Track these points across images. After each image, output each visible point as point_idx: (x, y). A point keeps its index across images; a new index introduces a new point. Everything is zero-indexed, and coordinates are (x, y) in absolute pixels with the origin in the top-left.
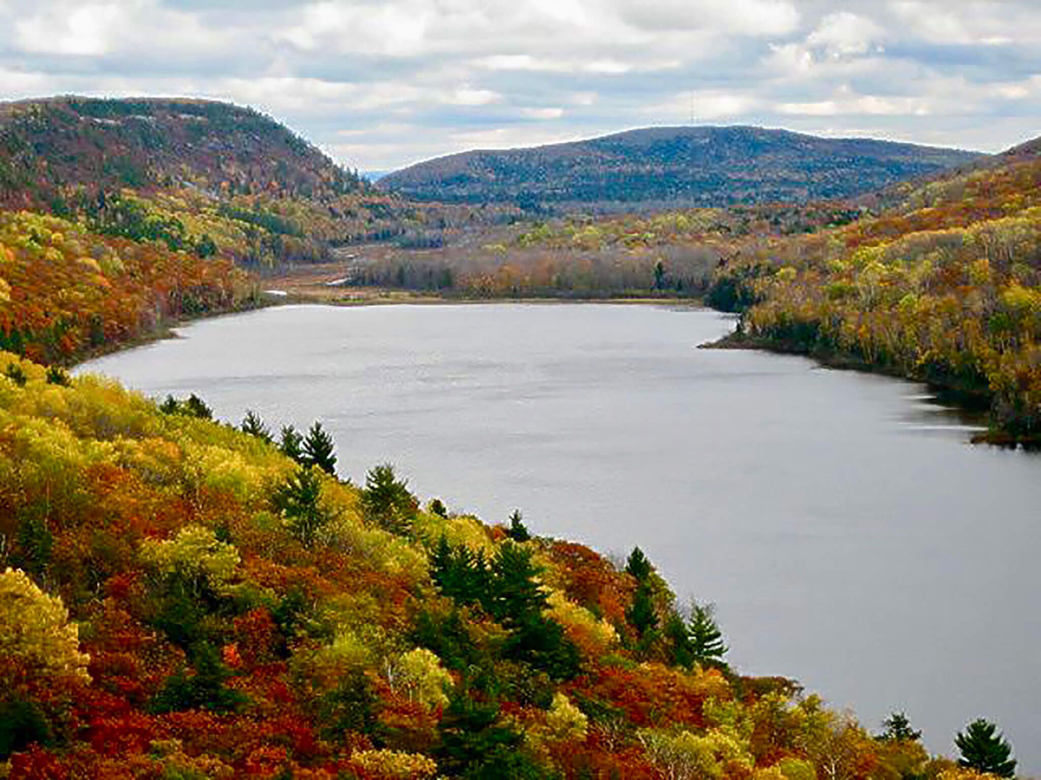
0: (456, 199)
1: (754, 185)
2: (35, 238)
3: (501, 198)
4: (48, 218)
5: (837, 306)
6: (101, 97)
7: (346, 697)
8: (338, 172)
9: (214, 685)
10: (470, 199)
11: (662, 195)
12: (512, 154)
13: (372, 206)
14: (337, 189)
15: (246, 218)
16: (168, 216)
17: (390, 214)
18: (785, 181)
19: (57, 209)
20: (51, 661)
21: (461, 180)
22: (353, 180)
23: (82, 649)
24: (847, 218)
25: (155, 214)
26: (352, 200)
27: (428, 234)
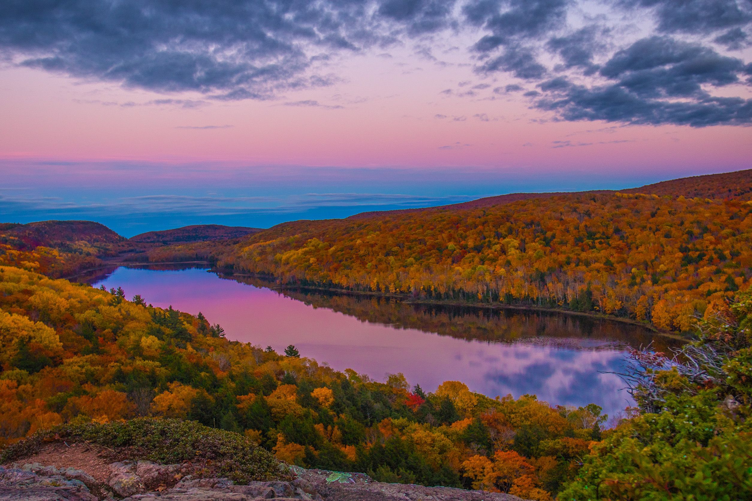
0: (148, 242)
1: (216, 237)
2: (45, 252)
3: (158, 241)
4: (48, 248)
5: (238, 260)
6: (61, 220)
7: (134, 349)
8: (120, 237)
9: (97, 348)
10: (151, 242)
11: (195, 240)
12: (160, 232)
13: (128, 244)
14: (120, 241)
15: (98, 247)
16: (79, 247)
17: (132, 246)
18: (222, 236)
19: (50, 246)
20: (51, 345)
21: (149, 238)
22: (123, 238)
23: (60, 342)
24: (238, 242)
25: (75, 247)
26: (123, 243)
27: (142, 250)
